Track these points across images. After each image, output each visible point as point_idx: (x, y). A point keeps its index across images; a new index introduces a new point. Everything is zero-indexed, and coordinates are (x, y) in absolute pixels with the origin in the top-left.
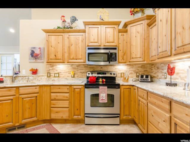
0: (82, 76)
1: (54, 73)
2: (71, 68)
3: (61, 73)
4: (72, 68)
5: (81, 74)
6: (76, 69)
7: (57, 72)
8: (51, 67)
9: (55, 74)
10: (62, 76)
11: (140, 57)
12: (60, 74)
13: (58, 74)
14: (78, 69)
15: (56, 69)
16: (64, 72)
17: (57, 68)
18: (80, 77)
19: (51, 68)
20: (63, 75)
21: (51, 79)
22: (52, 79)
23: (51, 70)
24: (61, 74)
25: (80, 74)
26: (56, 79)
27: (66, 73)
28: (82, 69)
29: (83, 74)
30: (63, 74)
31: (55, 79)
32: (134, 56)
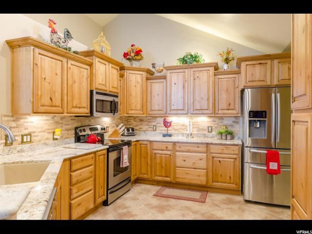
0: (67, 136)
1: (20, 134)
2: (52, 122)
3: (34, 132)
4: (54, 122)
5: (67, 132)
6: (60, 123)
7: (26, 132)
8: (14, 121)
9: (22, 136)
10: (37, 139)
11: (140, 110)
12: (32, 135)
13: (29, 137)
14: (62, 123)
15: (25, 124)
16: (39, 130)
17: (27, 122)
18: (66, 138)
19: (13, 124)
20: (39, 138)
21: (15, 148)
22: (18, 149)
23: (14, 127)
24: (35, 136)
25: (64, 132)
26: (26, 147)
27: (44, 131)
28: (68, 123)
29: (70, 132)
30: (39, 134)
31: (25, 149)
32: (133, 108)
